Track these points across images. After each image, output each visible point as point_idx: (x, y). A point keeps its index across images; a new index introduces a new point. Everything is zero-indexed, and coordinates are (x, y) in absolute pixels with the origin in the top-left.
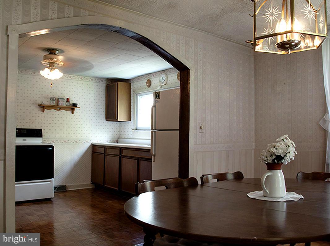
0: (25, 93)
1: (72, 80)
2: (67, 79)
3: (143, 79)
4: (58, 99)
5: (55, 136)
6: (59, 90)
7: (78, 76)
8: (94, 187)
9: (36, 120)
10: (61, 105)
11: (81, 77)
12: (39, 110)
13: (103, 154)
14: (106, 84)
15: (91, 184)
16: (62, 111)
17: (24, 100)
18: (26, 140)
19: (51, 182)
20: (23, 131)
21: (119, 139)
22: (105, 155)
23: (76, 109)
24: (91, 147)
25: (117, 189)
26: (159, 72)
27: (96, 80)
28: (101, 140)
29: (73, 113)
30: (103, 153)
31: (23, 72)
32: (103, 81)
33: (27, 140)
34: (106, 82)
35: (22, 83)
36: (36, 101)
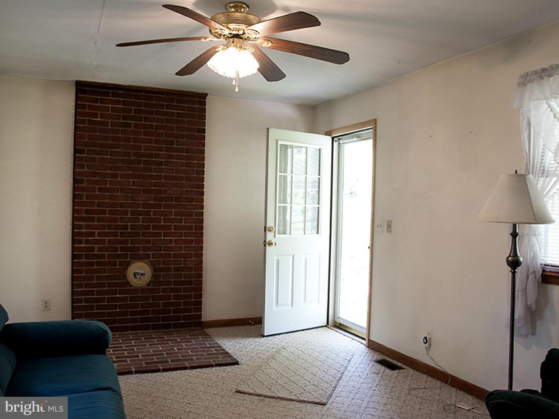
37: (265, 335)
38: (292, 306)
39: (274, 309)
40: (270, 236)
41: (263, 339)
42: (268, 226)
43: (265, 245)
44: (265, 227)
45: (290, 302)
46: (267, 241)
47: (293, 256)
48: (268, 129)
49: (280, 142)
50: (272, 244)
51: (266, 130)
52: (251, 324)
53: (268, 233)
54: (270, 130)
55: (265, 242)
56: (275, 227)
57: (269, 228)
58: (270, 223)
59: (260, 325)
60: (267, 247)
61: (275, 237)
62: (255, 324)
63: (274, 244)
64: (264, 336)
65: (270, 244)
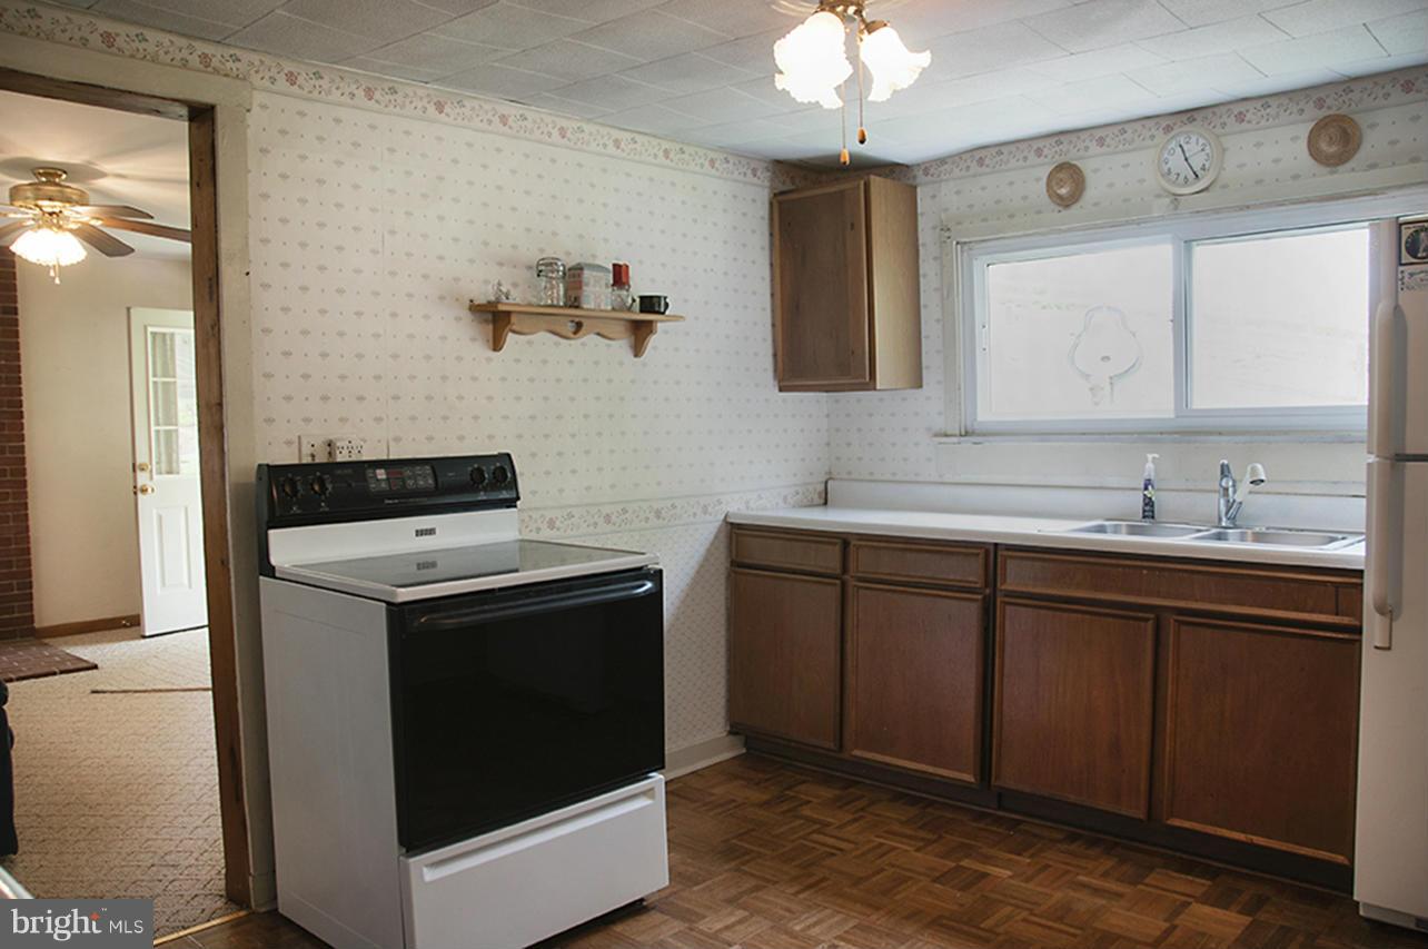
0: (392, 232)
1: (624, 159)
2: (599, 154)
3: (1013, 163)
4: (579, 269)
5: (561, 491)
6: (567, 217)
7: (655, 142)
8: (744, 751)
9: (460, 398)
10: (592, 306)
11: (666, 145)
12: (473, 339)
13: (838, 582)
14: (772, 188)
15: (731, 737)
16: (585, 339)
17: (393, 274)
18: (431, 532)
19: (653, 797)
20: (414, 477)
21: (830, 483)
22: (844, 584)
23: (660, 326)
24: (723, 537)
25: (969, 778)
26: (1149, 123)
27: (730, 166)
28: (760, 497)
29: (638, 350)
30: (838, 571)
31: (377, 95)
32: (759, 173)
33: (437, 531)
34: (772, 180)
35: (374, 169)
36: (457, 280)
37: (147, 634)
38: (190, 586)
39: (159, 591)
40: (142, 478)
41: (143, 641)
42: (138, 463)
43: (135, 493)
44: (134, 465)
45: (186, 582)
46: (139, 485)
47: (186, 509)
48: (128, 309)
49: (150, 329)
50: (146, 490)
51: (125, 311)
52: (125, 626)
53: (139, 473)
54: (132, 311)
55: (135, 487)
56: (151, 464)
57: (141, 465)
58: (141, 458)
59: (137, 628)
60: (140, 495)
61: (151, 478)
62: (132, 626)
63: (150, 490)
64: (144, 637)
65: (144, 491)
